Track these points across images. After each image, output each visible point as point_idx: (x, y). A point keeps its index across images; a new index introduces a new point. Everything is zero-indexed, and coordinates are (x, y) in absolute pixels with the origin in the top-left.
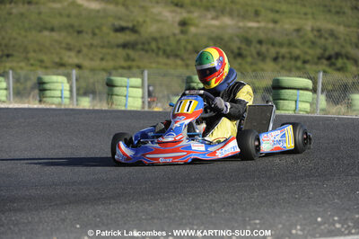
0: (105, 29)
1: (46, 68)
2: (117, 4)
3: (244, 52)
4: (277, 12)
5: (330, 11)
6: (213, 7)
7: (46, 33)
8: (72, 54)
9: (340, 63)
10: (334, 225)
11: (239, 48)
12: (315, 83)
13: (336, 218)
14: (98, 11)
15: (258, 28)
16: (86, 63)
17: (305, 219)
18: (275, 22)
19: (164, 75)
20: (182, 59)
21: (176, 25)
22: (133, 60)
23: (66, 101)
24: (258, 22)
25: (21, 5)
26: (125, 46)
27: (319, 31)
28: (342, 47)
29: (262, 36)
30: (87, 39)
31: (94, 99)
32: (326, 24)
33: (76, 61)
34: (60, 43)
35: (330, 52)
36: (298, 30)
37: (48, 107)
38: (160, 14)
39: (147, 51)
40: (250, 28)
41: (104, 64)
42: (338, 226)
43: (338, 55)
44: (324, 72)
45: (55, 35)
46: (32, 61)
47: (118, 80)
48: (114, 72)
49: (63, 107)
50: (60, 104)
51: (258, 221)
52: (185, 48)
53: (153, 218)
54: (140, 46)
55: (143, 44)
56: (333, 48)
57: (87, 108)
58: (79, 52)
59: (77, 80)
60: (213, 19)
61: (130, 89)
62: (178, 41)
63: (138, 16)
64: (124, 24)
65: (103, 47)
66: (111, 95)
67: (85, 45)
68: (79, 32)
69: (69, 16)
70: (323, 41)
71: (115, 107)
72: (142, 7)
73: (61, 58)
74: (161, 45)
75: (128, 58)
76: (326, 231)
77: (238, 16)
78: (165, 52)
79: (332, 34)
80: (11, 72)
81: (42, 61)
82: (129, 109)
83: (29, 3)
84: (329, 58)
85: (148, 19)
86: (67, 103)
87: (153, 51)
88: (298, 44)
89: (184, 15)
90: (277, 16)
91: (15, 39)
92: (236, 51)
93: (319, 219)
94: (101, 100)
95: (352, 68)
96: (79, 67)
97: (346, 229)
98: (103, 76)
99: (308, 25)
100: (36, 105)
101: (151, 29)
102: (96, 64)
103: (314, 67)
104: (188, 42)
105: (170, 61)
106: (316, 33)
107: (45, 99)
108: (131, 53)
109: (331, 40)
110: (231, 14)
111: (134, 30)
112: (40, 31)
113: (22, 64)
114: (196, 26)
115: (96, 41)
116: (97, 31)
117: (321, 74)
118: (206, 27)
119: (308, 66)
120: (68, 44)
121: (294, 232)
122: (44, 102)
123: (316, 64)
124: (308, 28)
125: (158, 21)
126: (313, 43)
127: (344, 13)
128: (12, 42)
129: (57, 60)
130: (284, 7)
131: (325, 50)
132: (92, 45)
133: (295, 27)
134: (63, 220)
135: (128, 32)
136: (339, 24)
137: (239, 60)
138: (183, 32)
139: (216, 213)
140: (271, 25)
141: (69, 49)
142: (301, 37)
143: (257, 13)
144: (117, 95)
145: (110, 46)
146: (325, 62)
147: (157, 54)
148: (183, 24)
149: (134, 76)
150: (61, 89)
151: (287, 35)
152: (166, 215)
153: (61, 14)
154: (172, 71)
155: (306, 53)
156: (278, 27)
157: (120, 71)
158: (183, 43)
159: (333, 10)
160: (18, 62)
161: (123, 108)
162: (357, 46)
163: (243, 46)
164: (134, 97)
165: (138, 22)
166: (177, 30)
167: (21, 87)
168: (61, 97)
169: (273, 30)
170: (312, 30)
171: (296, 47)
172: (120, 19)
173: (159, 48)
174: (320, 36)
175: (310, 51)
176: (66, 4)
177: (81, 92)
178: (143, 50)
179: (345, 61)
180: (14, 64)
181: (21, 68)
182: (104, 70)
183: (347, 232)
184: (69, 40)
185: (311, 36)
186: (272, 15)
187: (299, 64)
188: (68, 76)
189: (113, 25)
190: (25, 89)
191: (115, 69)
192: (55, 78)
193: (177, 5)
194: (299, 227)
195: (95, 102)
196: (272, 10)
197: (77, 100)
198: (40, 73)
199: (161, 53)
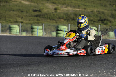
0: (30, 11)
1: (12, 23)
2: (34, 3)
3: (75, 18)
4: (86, 6)
5: (102, 6)
6: (65, 4)
7: (12, 12)
8: (20, 18)
9: (105, 22)
10: (104, 74)
11: (73, 17)
12: (98, 28)
13: (105, 71)
14: (28, 5)
15: (79, 11)
16: (25, 21)
17: (95, 72)
18: (85, 9)
19: (49, 25)
20: (55, 20)
21: (53, 9)
22: (39, 21)
23: (18, 33)
24: (79, 9)
25: (4, 3)
26: (37, 16)
27: (99, 12)
28: (106, 17)
29: (80, 13)
30: (25, 14)
31: (27, 33)
32: (101, 9)
33: (21, 20)
34: (16, 15)
35: (102, 18)
36: (92, 12)
37: (12, 35)
38: (48, 6)
39: (44, 18)
40: (77, 11)
41: (30, 22)
42: (105, 74)
43: (105, 20)
44: (101, 25)
45: (15, 12)
46: (7, 21)
47: (35, 27)
48: (33, 24)
49: (17, 35)
50: (16, 34)
51: (79, 72)
52: (56, 17)
53: (46, 71)
54: (41, 16)
55: (43, 15)
56: (103, 17)
57: (25, 36)
58: (22, 18)
59: (22, 27)
60: (65, 8)
61: (39, 30)
62: (54, 15)
63: (41, 6)
64: (36, 9)
65: (30, 16)
66: (32, 31)
67: (24, 16)
68: (22, 11)
69: (19, 6)
70: (100, 15)
71: (34, 36)
72: (42, 4)
73: (16, 20)
74: (48, 16)
75: (38, 20)
76: (101, 75)
77: (73, 7)
78: (49, 18)
79: (103, 13)
80: (1, 24)
81: (10, 21)
82: (38, 36)
83: (6, 2)
84: (102, 21)
85: (44, 8)
86: (18, 34)
87: (46, 18)
88: (92, 16)
89: (56, 6)
90: (85, 7)
91: (2, 14)
92: (72, 18)
93: (99, 72)
94: (29, 33)
95: (109, 24)
96: (22, 22)
97: (108, 75)
98: (30, 26)
99: (95, 10)
100: (8, 35)
101: (45, 11)
102: (28, 22)
103: (97, 23)
104: (57, 15)
105: (51, 21)
106: (98, 12)
107: (11, 33)
108: (39, 18)
109: (102, 15)
110: (71, 6)
111: (40, 11)
112: (10, 11)
113: (4, 22)
114: (60, 10)
115: (28, 15)
116: (28, 11)
117: (100, 26)
118: (63, 10)
119: (95, 23)
120: (19, 15)
121: (91, 76)
122: (11, 34)
123: (98, 22)
124: (95, 11)
125: (47, 8)
126: (97, 16)
127: (107, 6)
128: (1, 14)
129: (15, 20)
130: (88, 4)
131: (101, 18)
132: (26, 16)
133: (91, 11)
134: (17, 71)
135: (38, 12)
136: (105, 10)
137: (73, 21)
138: (55, 12)
139: (66, 69)
140: (83, 10)
141: (19, 17)
142: (93, 14)
143: (79, 6)
144: (34, 32)
145: (32, 16)
146: (100, 22)
147: (47, 19)
148: (56, 9)
149: (40, 26)
150: (16, 30)
151: (89, 13)
152: (50, 70)
153: (16, 6)
154: (52, 24)
155: (95, 19)
156: (86, 10)
157: (35, 24)
158: (55, 15)
159: (103, 5)
160: (3, 21)
161: (36, 36)
162: (111, 17)
163: (75, 16)
164: (40, 32)
165: (41, 8)
166: (53, 11)
167: (4, 29)
168: (16, 32)
169: (84, 11)
170: (97, 12)
171: (91, 17)
172: (35, 7)
173: (48, 17)
174: (99, 14)
175: (96, 18)
176: (18, 2)
177: (23, 30)
178: (42, 17)
179: (107, 21)
180: (2, 22)
181: (4, 23)
182: (30, 23)
183: (108, 76)
184: (19, 14)
185: (96, 13)
186: (83, 7)
187: (92, 22)
188: (19, 25)
189: (33, 9)
190: (5, 29)
191: (34, 23)
192: (14, 26)
193: (53, 3)
194: (93, 74)
195: (27, 34)
196: (84, 5)
197: (22, 33)
198: (10, 24)
199: (48, 18)
